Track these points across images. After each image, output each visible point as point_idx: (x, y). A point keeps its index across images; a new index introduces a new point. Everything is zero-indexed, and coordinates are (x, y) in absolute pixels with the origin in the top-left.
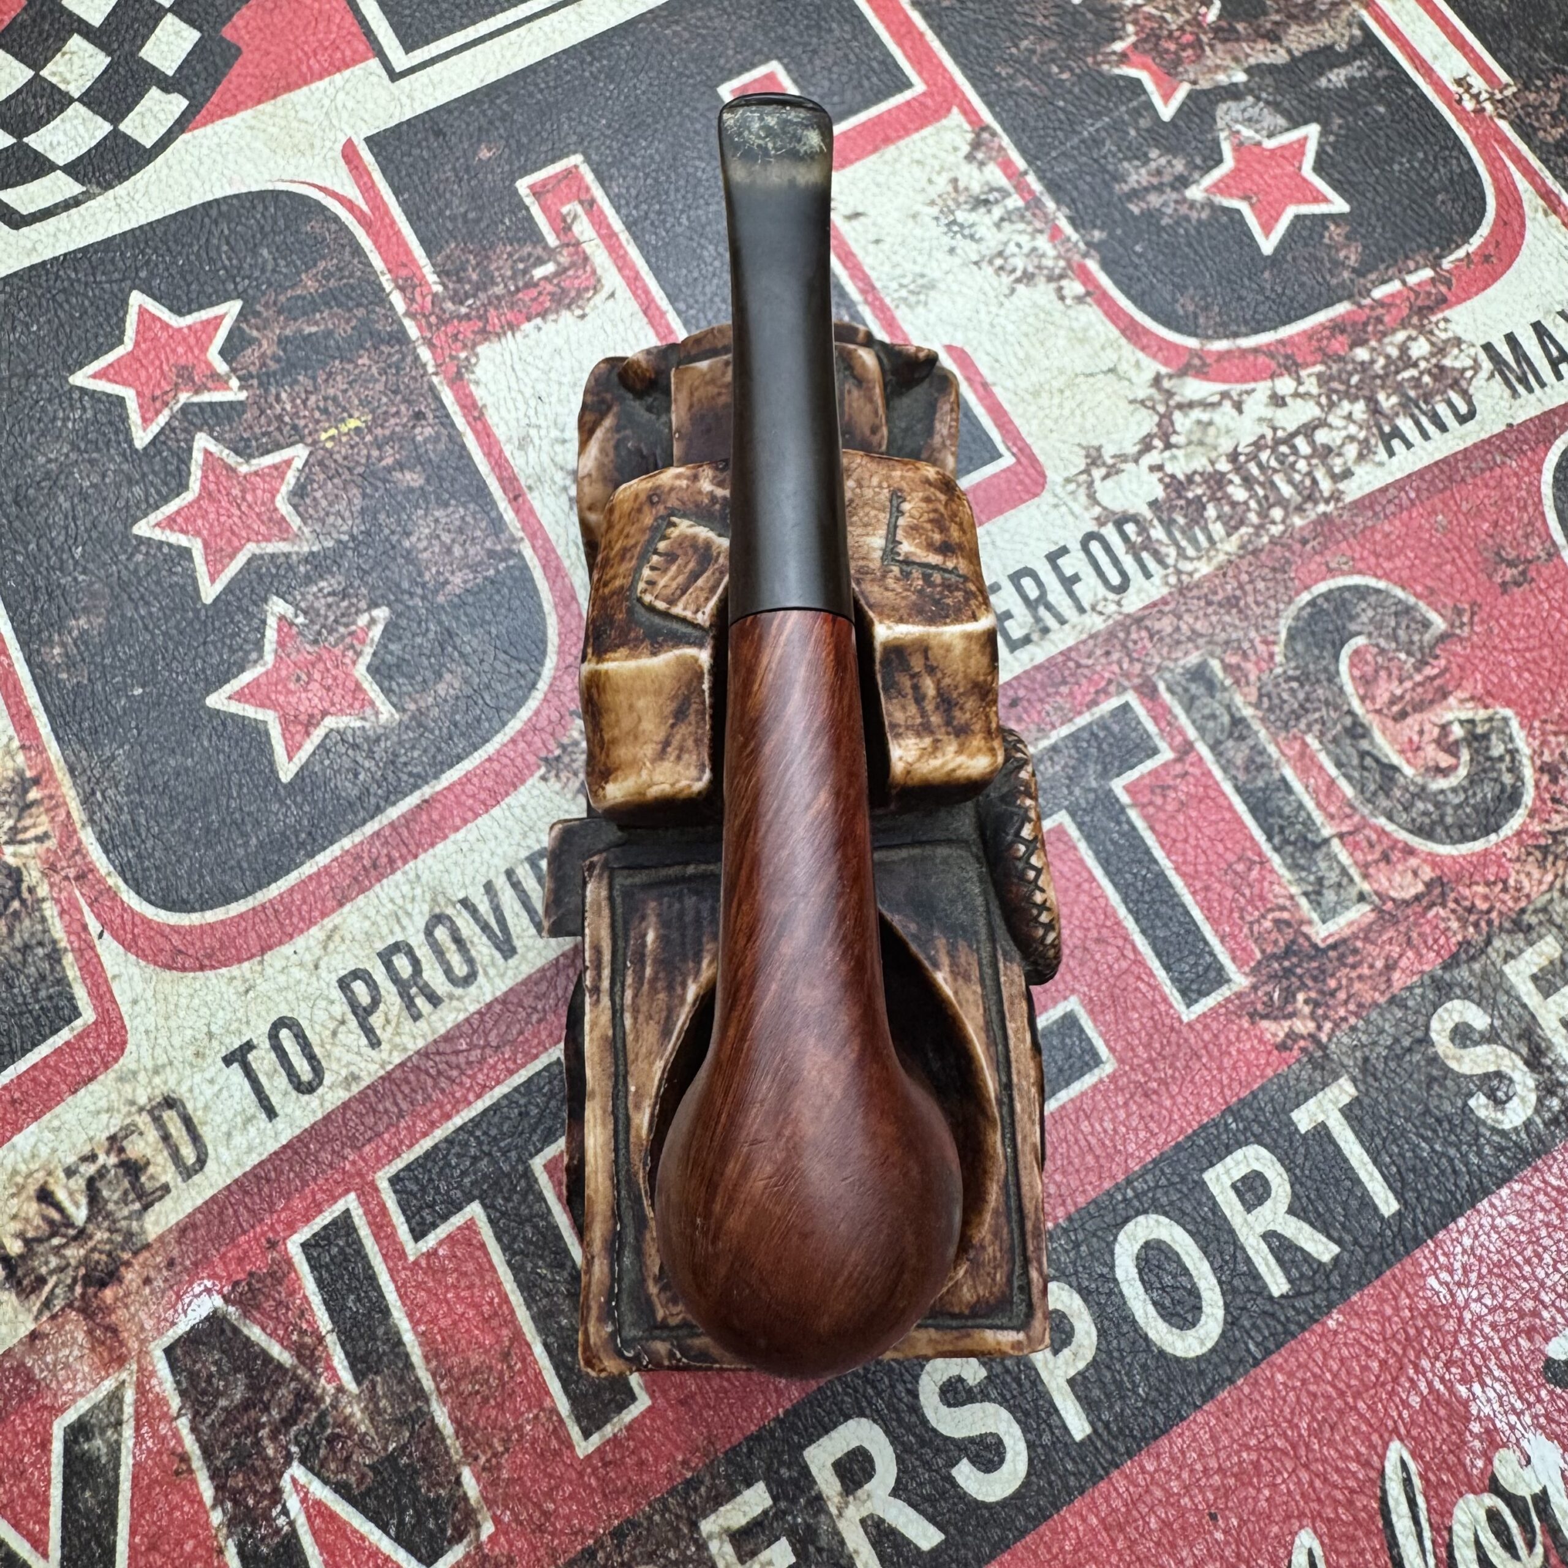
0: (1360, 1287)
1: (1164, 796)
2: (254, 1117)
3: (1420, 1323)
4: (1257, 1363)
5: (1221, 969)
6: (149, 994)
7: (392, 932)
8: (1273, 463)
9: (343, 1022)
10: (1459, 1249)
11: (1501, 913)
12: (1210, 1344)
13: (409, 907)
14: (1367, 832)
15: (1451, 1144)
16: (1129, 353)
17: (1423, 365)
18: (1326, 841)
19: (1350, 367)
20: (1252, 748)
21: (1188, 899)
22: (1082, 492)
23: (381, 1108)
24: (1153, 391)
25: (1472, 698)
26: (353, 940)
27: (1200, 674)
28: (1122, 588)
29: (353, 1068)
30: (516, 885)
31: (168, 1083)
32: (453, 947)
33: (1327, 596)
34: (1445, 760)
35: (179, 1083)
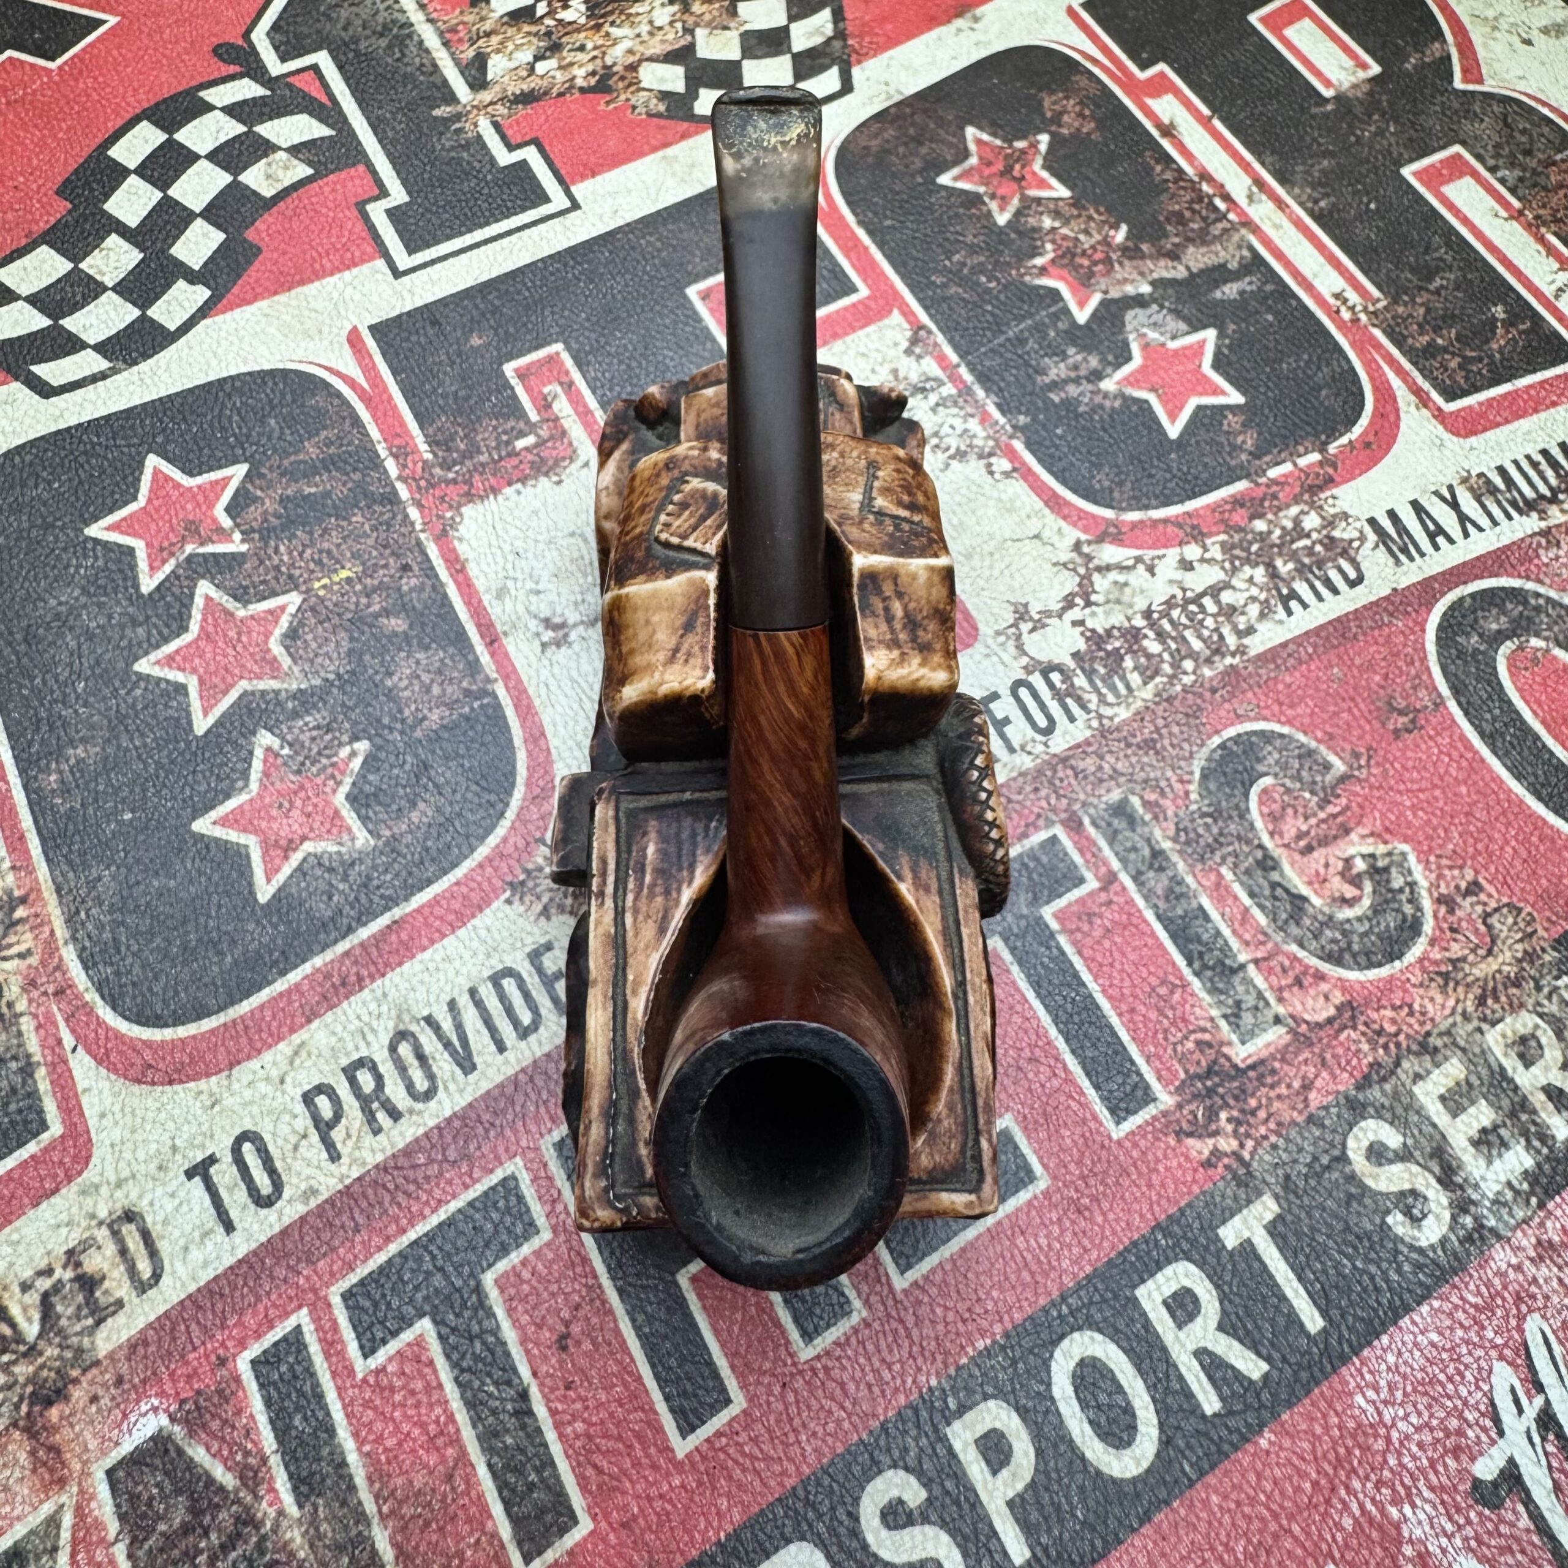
0: (1290, 1405)
1: (1091, 923)
2: (212, 1231)
3: (1350, 1442)
4: (1191, 1484)
5: (1147, 1088)
6: (117, 1108)
7: (357, 1048)
8: (1184, 620)
9: (305, 1136)
10: (1384, 1367)
11: (1408, 1036)
12: (1145, 1464)
13: (375, 1024)
14: (1280, 958)
15: (1372, 1261)
16: (1052, 522)
17: (1315, 535)
18: (1242, 967)
19: (1250, 537)
20: (1171, 879)
21: (1115, 1020)
22: (1011, 643)
23: (337, 1222)
24: (1074, 555)
25: (1372, 834)
26: (319, 1055)
27: (1121, 809)
28: (1049, 731)
29: (313, 1182)
30: (479, 1004)
31: (129, 1196)
32: (416, 1063)
33: (1237, 739)
34: (1350, 892)
35: (140, 1197)
